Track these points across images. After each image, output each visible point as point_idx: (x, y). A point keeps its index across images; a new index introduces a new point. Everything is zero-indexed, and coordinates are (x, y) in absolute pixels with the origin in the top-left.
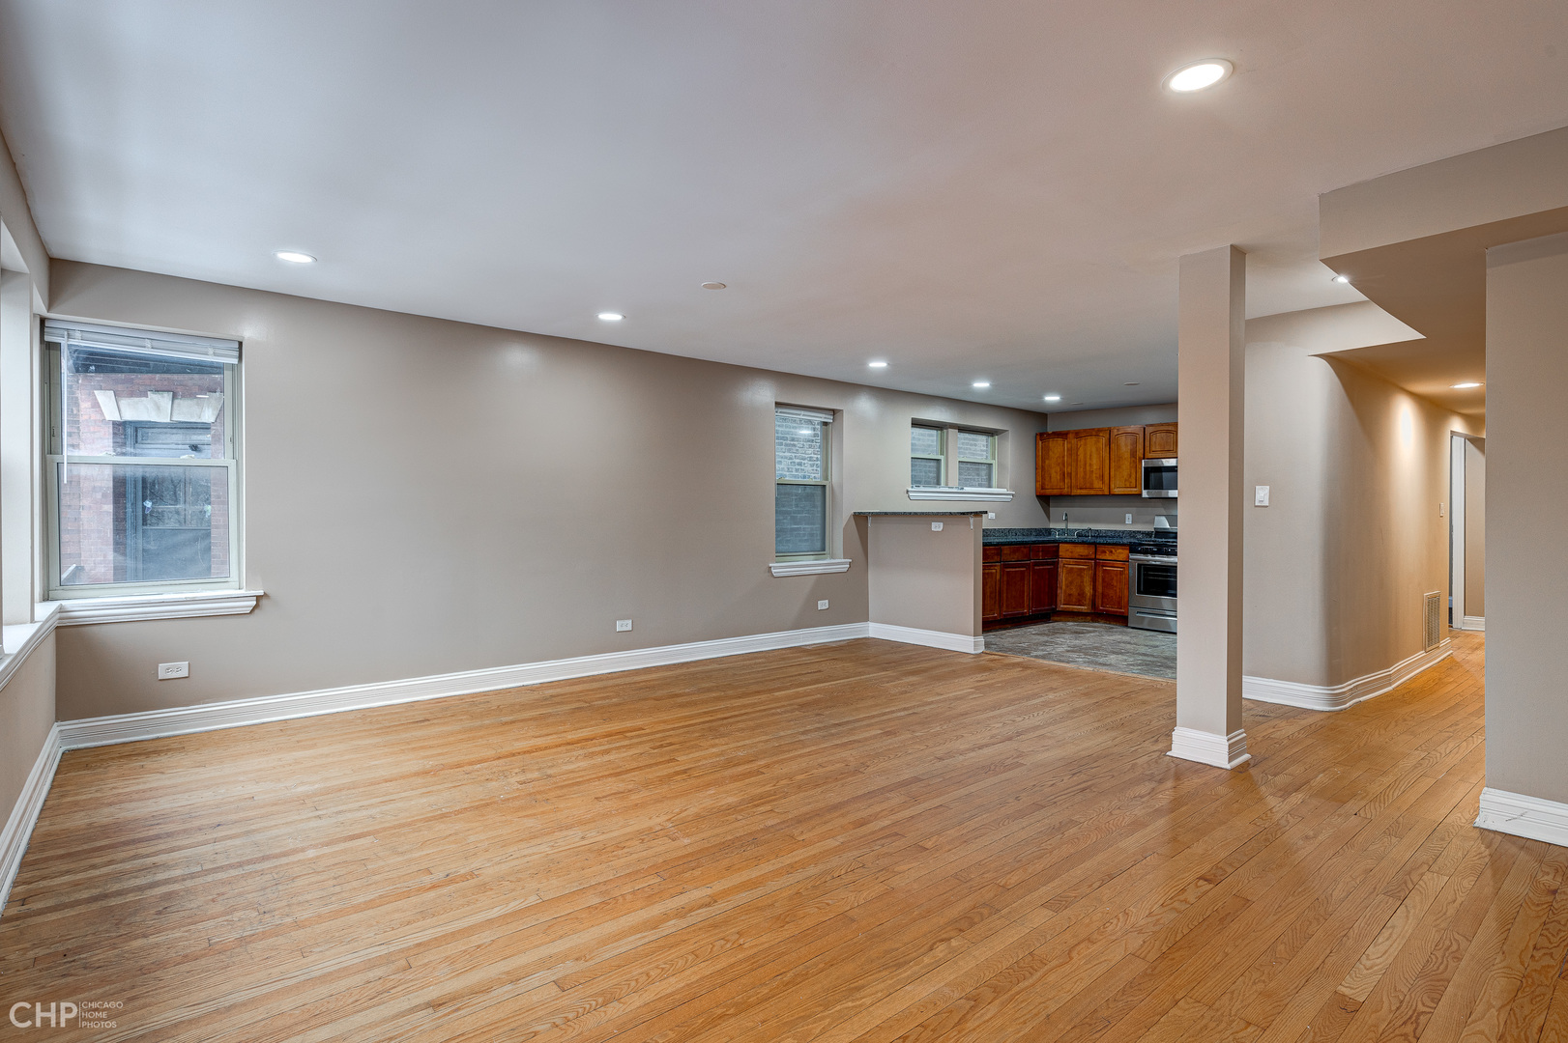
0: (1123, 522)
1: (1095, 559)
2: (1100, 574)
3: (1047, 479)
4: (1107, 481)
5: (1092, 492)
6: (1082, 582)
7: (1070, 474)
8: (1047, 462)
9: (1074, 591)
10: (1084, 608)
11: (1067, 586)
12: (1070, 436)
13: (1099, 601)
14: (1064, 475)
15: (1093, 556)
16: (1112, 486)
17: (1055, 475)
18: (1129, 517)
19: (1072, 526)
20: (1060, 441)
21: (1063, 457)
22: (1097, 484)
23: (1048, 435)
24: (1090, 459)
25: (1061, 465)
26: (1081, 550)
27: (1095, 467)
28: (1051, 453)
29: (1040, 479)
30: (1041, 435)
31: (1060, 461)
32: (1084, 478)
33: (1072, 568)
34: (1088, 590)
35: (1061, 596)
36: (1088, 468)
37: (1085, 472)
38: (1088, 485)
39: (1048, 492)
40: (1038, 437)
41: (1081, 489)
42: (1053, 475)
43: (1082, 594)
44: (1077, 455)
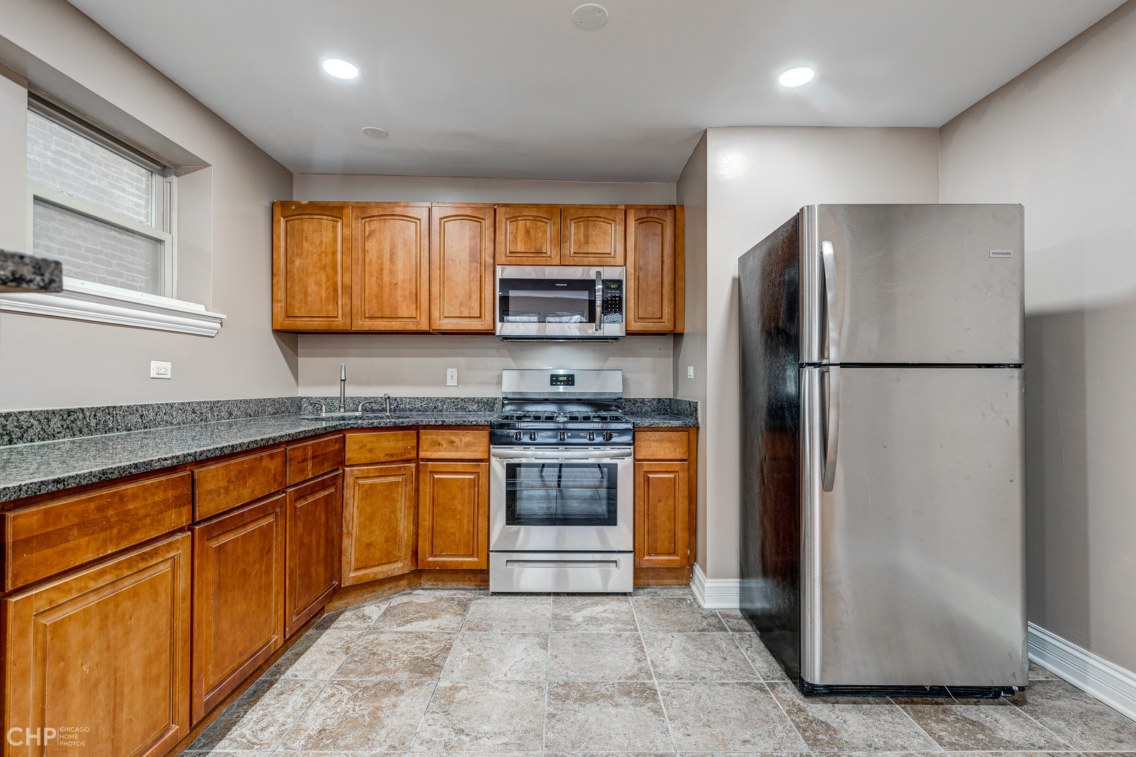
0: (443, 383)
1: (417, 459)
2: (426, 489)
3: (298, 297)
4: (425, 305)
5: (396, 325)
6: (394, 512)
7: (348, 289)
8: (298, 262)
9: (378, 536)
10: (398, 568)
11: (363, 527)
12: (348, 212)
13: (424, 546)
14: (335, 290)
15: (414, 455)
16: (436, 314)
17: (316, 287)
18: (452, 373)
19: (352, 391)
20: (326, 221)
21: (334, 253)
22: (405, 309)
23: (299, 205)
24: (392, 260)
25: (329, 270)
26: (391, 444)
27: (401, 277)
28: (306, 245)
29: (281, 294)
30: (285, 205)
31: (327, 260)
32: (379, 297)
33: (372, 486)
34: (404, 527)
35: (350, 549)
36: (386, 278)
37: (381, 287)
38: (387, 312)
39: (300, 324)
40: (278, 210)
41: (371, 318)
42: (312, 288)
43: (393, 539)
44: (364, 251)
